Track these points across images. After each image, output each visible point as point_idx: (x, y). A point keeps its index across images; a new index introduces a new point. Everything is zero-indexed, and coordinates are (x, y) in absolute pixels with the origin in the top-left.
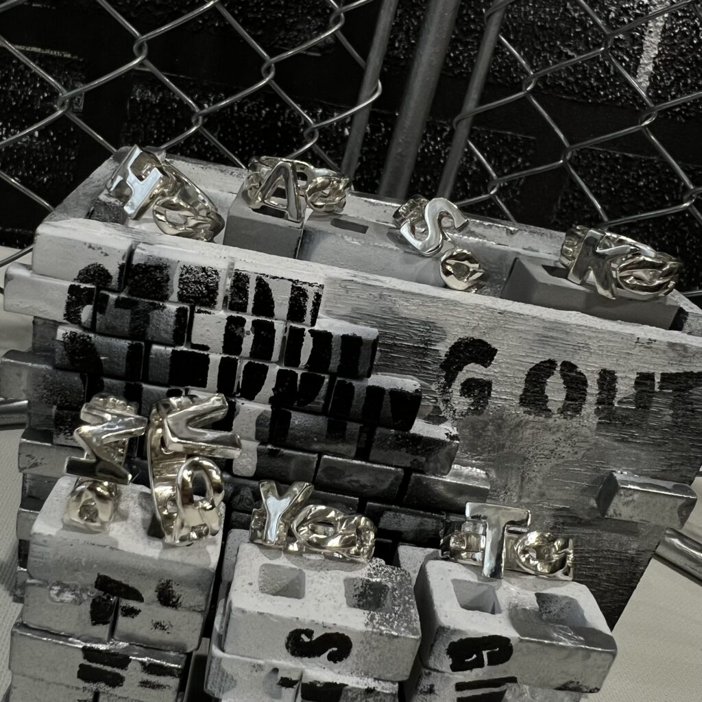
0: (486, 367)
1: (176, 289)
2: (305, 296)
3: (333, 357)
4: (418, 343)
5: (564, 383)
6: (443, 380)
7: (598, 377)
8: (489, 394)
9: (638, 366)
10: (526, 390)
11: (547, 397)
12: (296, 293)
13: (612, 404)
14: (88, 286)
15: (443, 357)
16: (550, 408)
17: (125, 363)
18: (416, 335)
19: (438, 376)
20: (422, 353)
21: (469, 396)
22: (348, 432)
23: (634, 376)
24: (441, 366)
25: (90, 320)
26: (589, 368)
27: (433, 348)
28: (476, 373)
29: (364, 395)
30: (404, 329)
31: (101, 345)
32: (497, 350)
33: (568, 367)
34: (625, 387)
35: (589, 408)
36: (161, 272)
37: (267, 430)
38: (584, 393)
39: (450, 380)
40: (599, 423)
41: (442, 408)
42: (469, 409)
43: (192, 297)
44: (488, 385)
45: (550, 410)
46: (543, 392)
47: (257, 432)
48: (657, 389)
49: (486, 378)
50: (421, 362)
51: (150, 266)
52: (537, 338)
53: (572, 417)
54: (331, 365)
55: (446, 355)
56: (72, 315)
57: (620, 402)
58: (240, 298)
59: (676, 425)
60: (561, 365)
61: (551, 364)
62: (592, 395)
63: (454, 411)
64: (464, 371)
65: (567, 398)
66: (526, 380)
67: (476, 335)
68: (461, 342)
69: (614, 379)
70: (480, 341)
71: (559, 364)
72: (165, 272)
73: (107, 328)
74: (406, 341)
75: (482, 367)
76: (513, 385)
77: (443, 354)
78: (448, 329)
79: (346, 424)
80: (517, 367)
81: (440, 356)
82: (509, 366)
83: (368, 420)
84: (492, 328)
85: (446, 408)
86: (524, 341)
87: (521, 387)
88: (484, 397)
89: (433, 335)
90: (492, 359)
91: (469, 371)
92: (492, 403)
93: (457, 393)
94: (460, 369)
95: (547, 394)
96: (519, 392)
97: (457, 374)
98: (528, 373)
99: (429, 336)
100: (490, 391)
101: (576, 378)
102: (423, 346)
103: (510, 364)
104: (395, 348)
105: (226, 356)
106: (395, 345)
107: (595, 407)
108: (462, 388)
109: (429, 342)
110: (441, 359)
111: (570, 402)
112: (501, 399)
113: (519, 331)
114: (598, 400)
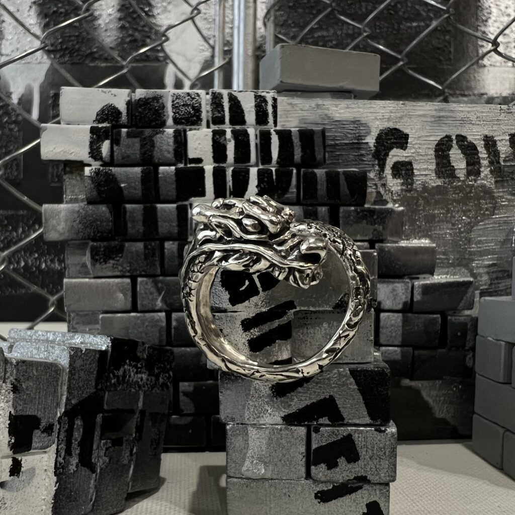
0: (405, 150)
1: (171, 114)
2: (265, 101)
3: (296, 149)
4: (352, 140)
5: (462, 152)
6: (377, 168)
7: (483, 142)
8: (413, 173)
9: (508, 129)
10: (437, 164)
11: (453, 166)
12: (258, 100)
13: (498, 162)
14: (104, 125)
15: (373, 148)
16: (458, 176)
17: (140, 186)
18: (348, 133)
19: (373, 165)
20: (356, 148)
21: (399, 178)
23: (508, 138)
24: (373, 156)
25: (109, 154)
26: (475, 135)
27: (364, 141)
28: (398, 156)
29: (324, 179)
30: (339, 130)
31: (121, 174)
32: (408, 135)
33: (461, 138)
34: (504, 147)
35: (485, 171)
36: (158, 102)
38: (479, 158)
39: (382, 166)
40: (496, 182)
41: (382, 192)
42: (402, 190)
43: (183, 119)
44: (410, 163)
45: (459, 178)
46: (450, 162)
49: (407, 160)
50: (358, 155)
51: (149, 99)
52: (433, 120)
53: (475, 181)
54: (295, 157)
55: (374, 146)
56: (95, 153)
57: (504, 161)
58: (219, 112)
60: (456, 138)
61: (448, 137)
62: (484, 159)
63: (392, 193)
64: (390, 157)
65: (468, 164)
66: (435, 156)
67: (391, 125)
68: (382, 133)
69: (495, 142)
70: (395, 129)
71: (454, 137)
72: (161, 101)
73: (123, 158)
74: (344, 140)
75: (402, 150)
76: (428, 162)
77: (372, 145)
78: (370, 124)
79: (317, 209)
80: (426, 146)
81: (370, 148)
82: (420, 146)
83: (332, 202)
84: (401, 118)
85: (385, 192)
86: (425, 123)
87: (433, 163)
88: (409, 176)
89: (361, 131)
90: (407, 143)
91: (393, 156)
92: (417, 180)
93: (390, 177)
94: (387, 155)
95: (453, 164)
96: (433, 167)
97: (386, 160)
98: (435, 149)
99: (358, 133)
100: (412, 169)
101: (468, 146)
102: (356, 141)
103: (420, 144)
104: (337, 148)
105: (217, 165)
106: (337, 145)
107: (489, 169)
108: (392, 172)
109: (360, 137)
110: (371, 150)
111: (470, 168)
112: (422, 175)
113: (420, 116)
114: (489, 162)
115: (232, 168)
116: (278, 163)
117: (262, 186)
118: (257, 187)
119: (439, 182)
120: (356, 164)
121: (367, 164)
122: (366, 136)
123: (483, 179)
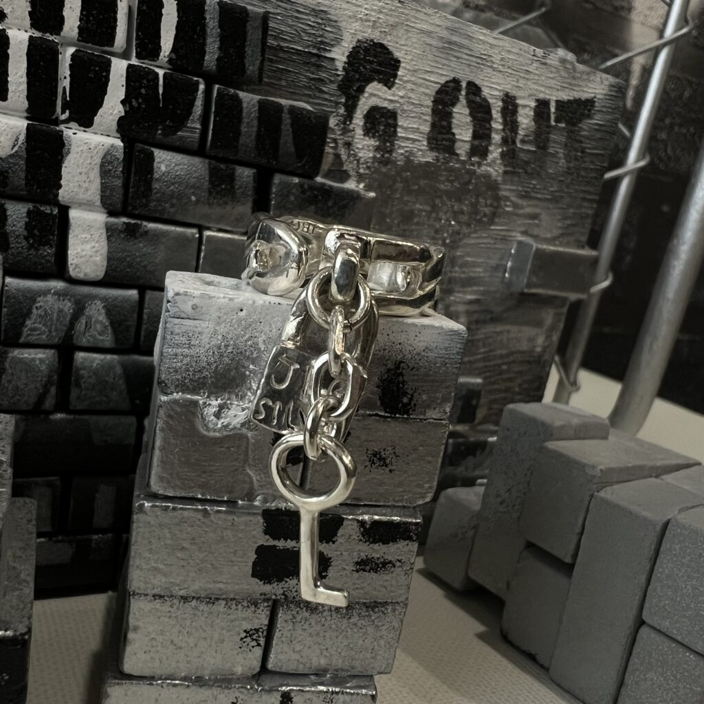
0: (390, 88)
3: (209, 40)
4: (308, 46)
5: (471, 114)
6: (342, 111)
7: (500, 104)
8: (395, 132)
9: (537, 90)
10: (433, 125)
11: (454, 134)
13: (514, 142)
15: (341, 72)
16: (458, 152)
18: (304, 31)
19: (337, 103)
20: (314, 65)
21: (374, 136)
22: (238, 184)
23: (533, 104)
24: (340, 88)
26: (492, 92)
27: (328, 55)
28: (379, 97)
29: (255, 114)
30: (290, 22)
32: (399, 62)
33: (474, 89)
34: (525, 119)
35: (495, 153)
37: (119, 183)
38: (490, 129)
39: (351, 109)
40: (505, 172)
41: (344, 157)
42: (374, 157)
44: (393, 115)
45: (457, 155)
46: (449, 127)
47: (104, 187)
48: (553, 123)
49: (390, 107)
50: (314, 79)
52: (441, 45)
53: (480, 164)
54: (207, 57)
55: (344, 68)
57: (523, 141)
59: (568, 172)
60: (466, 88)
61: (456, 82)
62: (497, 131)
63: (358, 161)
64: (366, 95)
65: (475, 136)
66: (433, 110)
67: (376, 36)
68: (359, 47)
69: (516, 106)
70: (382, 46)
71: (464, 85)
74: (295, 42)
75: (385, 88)
76: (420, 118)
77: (340, 65)
78: (343, 24)
79: (234, 170)
80: (423, 90)
81: (337, 70)
82: (414, 87)
83: (264, 161)
84: (393, 26)
85: (349, 157)
86: (428, 48)
87: (428, 121)
88: (389, 136)
89: (327, 35)
90: (395, 76)
91: (372, 95)
92: (400, 147)
93: (359, 132)
94: (361, 90)
95: (454, 131)
96: (426, 128)
97: (358, 100)
98: (435, 97)
99: (321, 36)
100: (396, 126)
101: (481, 106)
102: (315, 51)
103: (414, 84)
104: (281, 55)
105: (37, 34)
106: (281, 48)
107: (500, 150)
108: (365, 123)
109: (323, 45)
110: (338, 75)
111: (476, 143)
112: (408, 139)
113: (422, 31)
114: (503, 138)
115: (71, 50)
116: (170, 61)
117: (134, 103)
118: (123, 102)
119: (429, 157)
120: (309, 96)
121: (326, 100)
122: (333, 46)
123: (489, 165)
